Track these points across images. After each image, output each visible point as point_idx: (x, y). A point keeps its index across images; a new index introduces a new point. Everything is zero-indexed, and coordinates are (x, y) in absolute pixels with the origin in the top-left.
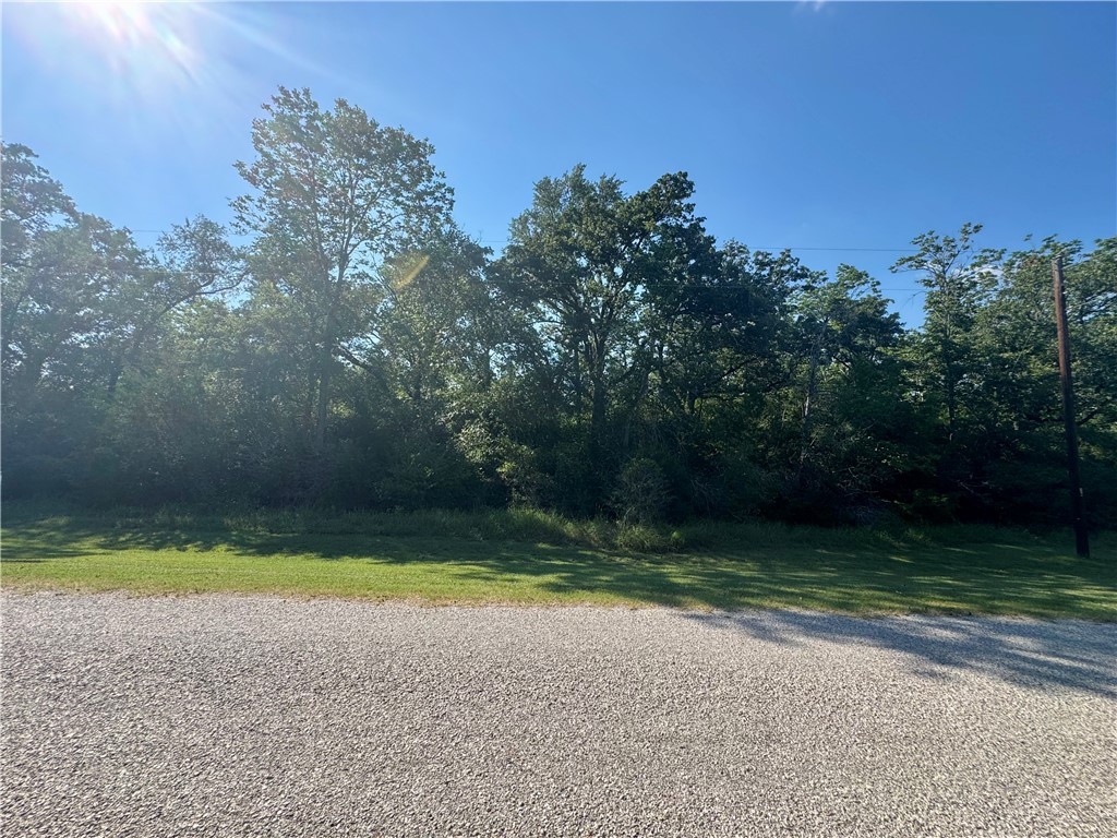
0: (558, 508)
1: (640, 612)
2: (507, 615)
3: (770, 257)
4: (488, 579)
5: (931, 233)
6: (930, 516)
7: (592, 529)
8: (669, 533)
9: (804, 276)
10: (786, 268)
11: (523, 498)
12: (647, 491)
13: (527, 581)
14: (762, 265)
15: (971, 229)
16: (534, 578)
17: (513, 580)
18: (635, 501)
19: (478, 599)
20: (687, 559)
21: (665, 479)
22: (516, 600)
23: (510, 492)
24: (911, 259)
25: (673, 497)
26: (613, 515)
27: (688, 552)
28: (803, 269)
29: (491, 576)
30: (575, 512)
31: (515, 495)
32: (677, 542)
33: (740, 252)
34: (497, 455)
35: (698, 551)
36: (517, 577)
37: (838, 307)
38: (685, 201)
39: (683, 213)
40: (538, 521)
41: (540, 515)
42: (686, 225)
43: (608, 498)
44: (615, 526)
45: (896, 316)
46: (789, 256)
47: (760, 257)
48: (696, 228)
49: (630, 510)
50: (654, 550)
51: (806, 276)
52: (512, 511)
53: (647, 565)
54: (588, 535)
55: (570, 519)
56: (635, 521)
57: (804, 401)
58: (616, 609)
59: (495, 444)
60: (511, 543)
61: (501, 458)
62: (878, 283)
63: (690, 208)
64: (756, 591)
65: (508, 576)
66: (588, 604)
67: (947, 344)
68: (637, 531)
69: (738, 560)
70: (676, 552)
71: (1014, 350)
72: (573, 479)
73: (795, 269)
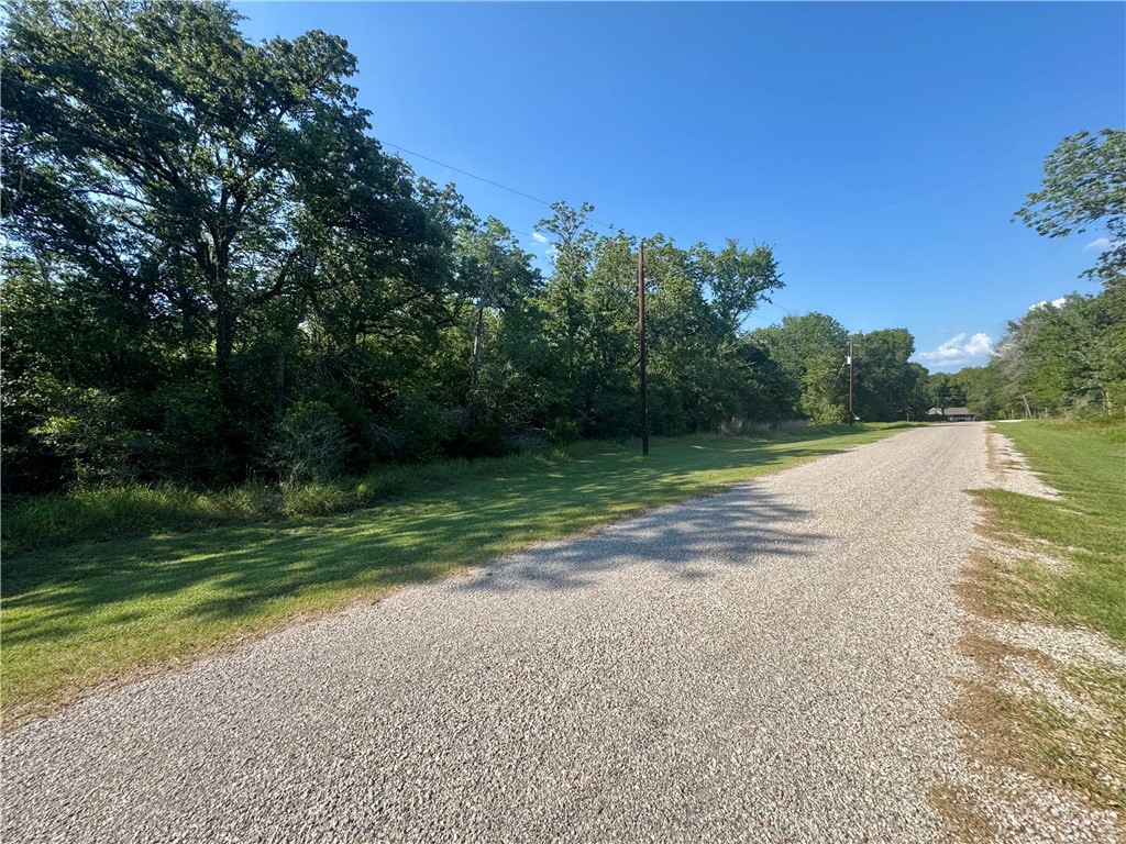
0: (176, 478)
1: (385, 603)
2: (146, 701)
3: (435, 187)
4: (60, 633)
5: (563, 203)
6: (565, 438)
7: (243, 500)
8: (352, 487)
9: (466, 216)
10: (451, 202)
11: (102, 472)
12: (318, 441)
13: (162, 611)
14: (427, 194)
15: (588, 207)
16: (167, 600)
17: (125, 619)
18: (303, 455)
19: (50, 692)
20: (380, 513)
21: (341, 425)
22: (155, 657)
23: (71, 465)
24: (548, 222)
25: (354, 445)
26: (271, 477)
27: (380, 505)
28: (466, 208)
29: (64, 622)
30: (205, 479)
31: (82, 469)
32: (365, 496)
33: (404, 171)
34: (27, 406)
35: (390, 501)
36: (129, 607)
37: (495, 255)
38: (344, 80)
39: (343, 95)
40: (139, 503)
41: (143, 493)
42: (347, 113)
43: (264, 456)
44: (278, 490)
45: (538, 270)
46: (454, 191)
47: (425, 184)
48: (360, 119)
49: (298, 466)
50: (338, 510)
51: (468, 216)
52: (79, 495)
53: (337, 530)
54: (237, 509)
55: (201, 491)
56: (306, 479)
57: (472, 340)
58: (350, 611)
59: (19, 388)
60: (88, 546)
61: (36, 410)
62: (517, 241)
63: (352, 92)
64: (486, 534)
65: (110, 611)
66: (302, 618)
67: (570, 299)
68: (311, 491)
69: (434, 503)
70: (368, 507)
71: (608, 309)
72: (200, 435)
73: (458, 206)
